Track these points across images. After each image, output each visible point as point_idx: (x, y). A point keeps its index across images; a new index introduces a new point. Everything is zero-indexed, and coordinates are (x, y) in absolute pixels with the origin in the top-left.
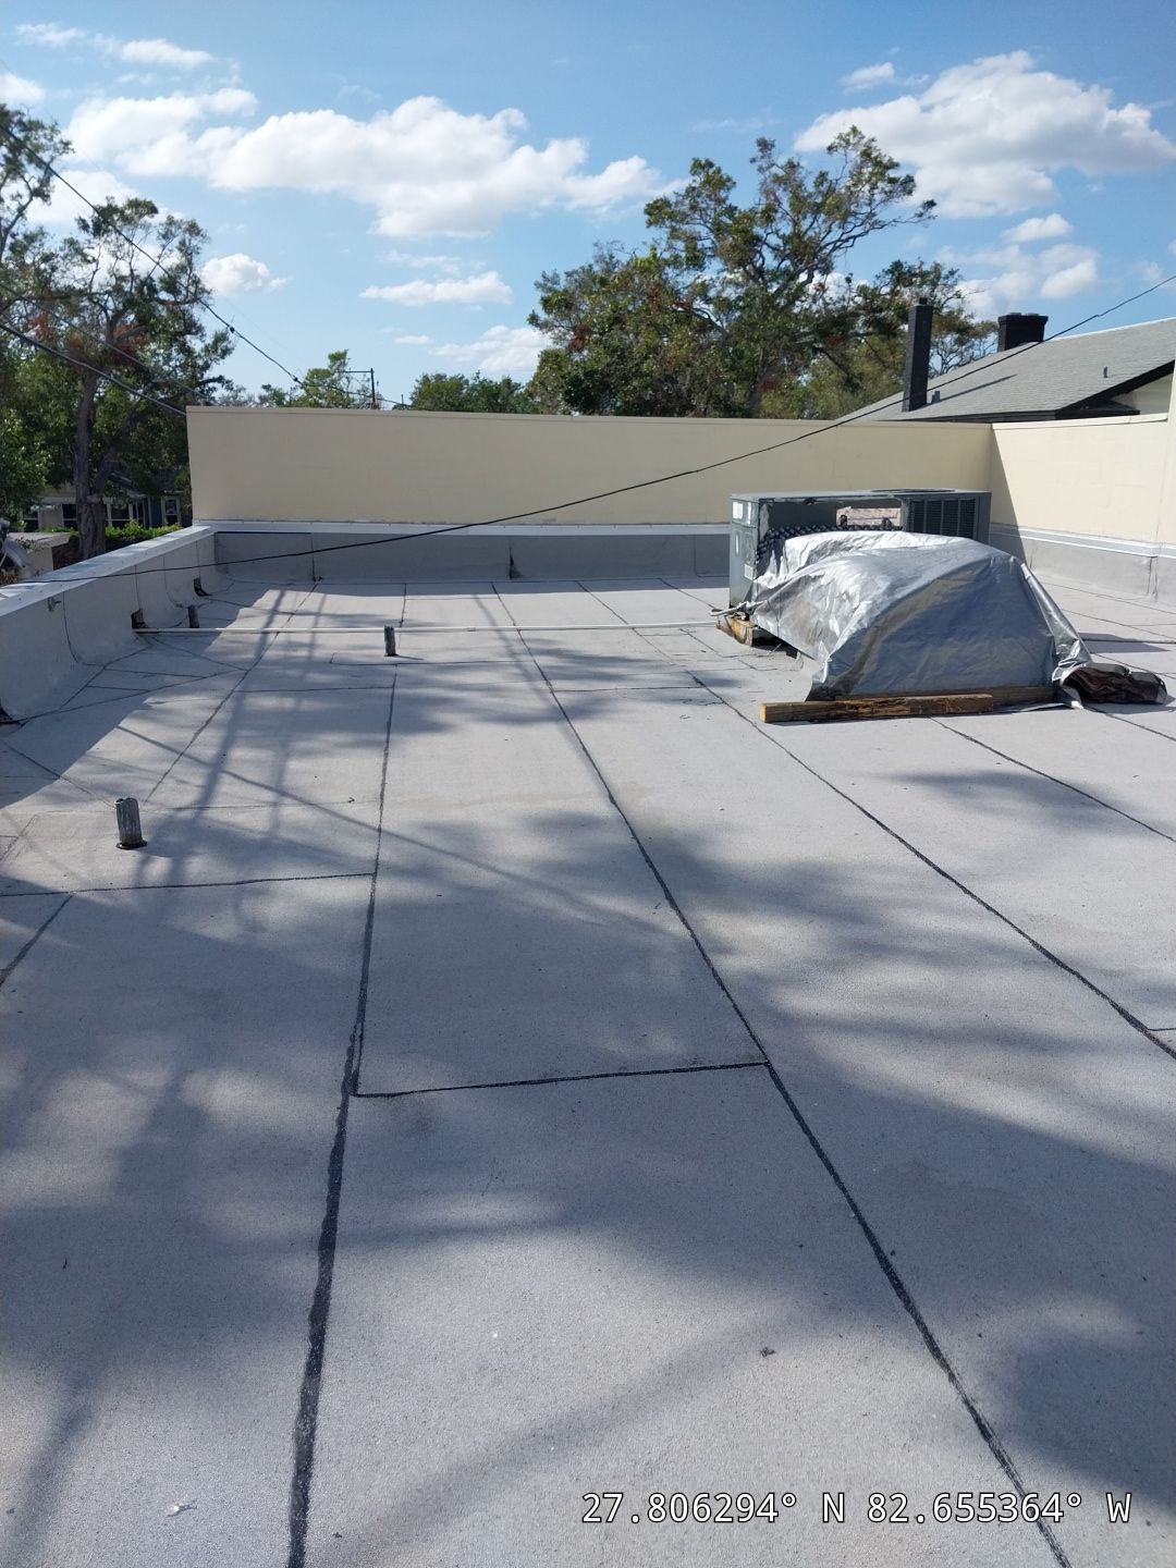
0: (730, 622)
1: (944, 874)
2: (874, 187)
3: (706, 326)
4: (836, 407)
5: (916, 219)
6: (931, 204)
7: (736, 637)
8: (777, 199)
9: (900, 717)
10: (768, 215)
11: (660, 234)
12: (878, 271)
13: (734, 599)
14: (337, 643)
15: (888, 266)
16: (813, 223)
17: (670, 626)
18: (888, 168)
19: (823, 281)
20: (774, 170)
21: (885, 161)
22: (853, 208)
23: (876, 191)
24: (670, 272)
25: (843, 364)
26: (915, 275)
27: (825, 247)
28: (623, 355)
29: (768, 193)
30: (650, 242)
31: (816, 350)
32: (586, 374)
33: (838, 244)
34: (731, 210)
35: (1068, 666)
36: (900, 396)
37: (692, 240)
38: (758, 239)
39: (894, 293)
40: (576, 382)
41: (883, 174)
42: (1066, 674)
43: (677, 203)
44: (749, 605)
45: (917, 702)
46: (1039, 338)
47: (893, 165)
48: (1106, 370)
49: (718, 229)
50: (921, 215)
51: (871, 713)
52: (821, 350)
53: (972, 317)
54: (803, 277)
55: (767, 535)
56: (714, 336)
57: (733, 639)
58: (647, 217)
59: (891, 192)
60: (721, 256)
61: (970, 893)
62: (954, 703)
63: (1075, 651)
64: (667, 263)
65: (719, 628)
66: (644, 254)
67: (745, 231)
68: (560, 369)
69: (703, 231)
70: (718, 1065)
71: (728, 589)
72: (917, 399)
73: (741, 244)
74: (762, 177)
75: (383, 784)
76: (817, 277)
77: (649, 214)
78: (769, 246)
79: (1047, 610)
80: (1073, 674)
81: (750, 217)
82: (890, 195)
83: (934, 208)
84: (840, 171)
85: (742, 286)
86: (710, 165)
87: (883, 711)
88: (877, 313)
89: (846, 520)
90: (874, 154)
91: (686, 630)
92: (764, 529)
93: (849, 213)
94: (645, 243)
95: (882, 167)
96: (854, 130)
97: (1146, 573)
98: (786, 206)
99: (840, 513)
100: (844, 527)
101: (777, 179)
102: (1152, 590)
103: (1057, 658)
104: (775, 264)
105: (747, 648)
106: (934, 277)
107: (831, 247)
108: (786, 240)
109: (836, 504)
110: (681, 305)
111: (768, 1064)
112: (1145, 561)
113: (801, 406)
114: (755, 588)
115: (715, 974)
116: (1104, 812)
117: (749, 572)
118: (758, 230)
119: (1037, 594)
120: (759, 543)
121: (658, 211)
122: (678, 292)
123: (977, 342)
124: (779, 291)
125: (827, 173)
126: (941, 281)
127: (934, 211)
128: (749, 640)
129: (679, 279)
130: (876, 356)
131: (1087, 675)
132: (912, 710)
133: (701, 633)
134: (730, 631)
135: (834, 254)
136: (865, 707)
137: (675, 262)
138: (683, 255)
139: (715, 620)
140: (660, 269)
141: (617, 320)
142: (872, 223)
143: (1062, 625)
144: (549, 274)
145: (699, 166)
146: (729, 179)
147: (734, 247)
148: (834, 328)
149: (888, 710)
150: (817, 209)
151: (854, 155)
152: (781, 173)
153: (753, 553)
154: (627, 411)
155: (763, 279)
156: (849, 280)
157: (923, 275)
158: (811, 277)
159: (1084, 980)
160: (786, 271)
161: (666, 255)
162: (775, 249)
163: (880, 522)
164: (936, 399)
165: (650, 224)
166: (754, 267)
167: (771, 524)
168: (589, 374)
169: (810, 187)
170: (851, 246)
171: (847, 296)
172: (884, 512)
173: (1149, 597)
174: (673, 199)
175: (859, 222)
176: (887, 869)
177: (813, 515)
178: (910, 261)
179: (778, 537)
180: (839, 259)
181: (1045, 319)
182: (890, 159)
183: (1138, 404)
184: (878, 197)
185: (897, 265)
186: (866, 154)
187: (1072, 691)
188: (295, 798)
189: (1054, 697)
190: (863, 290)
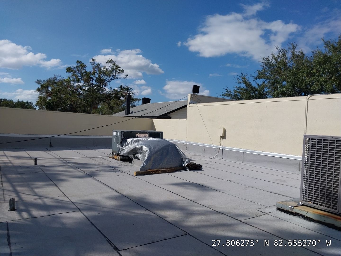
0: (113, 156)
1: (190, 200)
2: (116, 71)
3: (80, 94)
4: (107, 113)
5: (124, 78)
6: (127, 75)
7: (115, 159)
8: (95, 71)
9: (160, 173)
10: (94, 73)
11: (70, 74)
12: (117, 87)
13: (114, 151)
14: (17, 162)
15: (119, 86)
16: (103, 76)
17: (98, 157)
18: (119, 68)
19: (105, 87)
20: (95, 65)
21: (118, 66)
22: (112, 74)
23: (116, 72)
24: (72, 83)
25: (109, 104)
26: (125, 88)
27: (105, 81)
28: (60, 99)
29: (93, 69)
30: (68, 76)
31: (103, 101)
32: (52, 102)
33: (109, 81)
34: (86, 72)
35: (186, 163)
36: (125, 111)
37: (77, 77)
38: (92, 78)
39: (121, 91)
40: (49, 103)
41: (118, 69)
42: (186, 165)
43: (73, 68)
44: (119, 152)
45: (162, 170)
46: (150, 102)
47: (120, 67)
48: (165, 110)
49: (82, 75)
50: (125, 77)
51: (155, 173)
52: (105, 101)
53: (134, 97)
54: (101, 86)
55: (123, 138)
56: (81, 97)
57: (114, 160)
58: (66, 70)
59: (119, 72)
60: (84, 80)
61: (197, 203)
62: (169, 170)
63: (187, 160)
64: (72, 81)
65: (110, 157)
66: (66, 78)
67: (89, 76)
68: (45, 100)
69: (79, 75)
70: (181, 235)
71: (112, 149)
72: (128, 112)
73: (88, 78)
74: (92, 66)
75: (63, 193)
76: (104, 87)
77: (67, 70)
78: (94, 80)
79: (181, 153)
80: (187, 165)
81: (90, 73)
82: (119, 73)
83: (128, 76)
84: (109, 67)
85: (87, 87)
86: (81, 62)
87: (157, 172)
88: (116, 95)
89: (138, 136)
90: (116, 65)
91: (102, 158)
92: (122, 137)
93: (111, 75)
94: (67, 76)
95: (117, 67)
96: (111, 60)
97: (184, 147)
98: (97, 72)
99: (137, 135)
100: (138, 137)
101: (95, 67)
102: (186, 149)
103: (183, 162)
104: (95, 83)
105: (119, 161)
106: (127, 89)
107: (107, 81)
108: (97, 79)
109: (136, 133)
110: (74, 89)
111: (188, 234)
112: (184, 144)
113: (100, 112)
114: (120, 149)
115: (167, 221)
116: (207, 188)
117: (118, 146)
118: (92, 76)
119: (179, 150)
120: (121, 140)
121: (69, 70)
122: (74, 87)
123: (135, 102)
124: (96, 88)
125: (106, 67)
126: (129, 90)
127: (128, 77)
128: (119, 159)
129: (74, 84)
130: (116, 103)
131: (190, 164)
132: (162, 172)
133: (106, 158)
134: (114, 158)
135: (108, 82)
136: (154, 172)
137: (73, 81)
138: (76, 80)
139: (109, 156)
140: (70, 82)
141: (59, 91)
142: (115, 77)
143: (184, 156)
144: (39, 80)
145: (78, 62)
146: (86, 65)
147: (86, 79)
148: (108, 97)
149: (158, 172)
150: (104, 73)
151: (111, 65)
152: (96, 65)
153: (120, 142)
154: (61, 110)
155: (93, 86)
156: (111, 88)
157: (126, 88)
158: (102, 86)
159: (225, 215)
160: (98, 85)
161: (72, 79)
162: (95, 80)
163: (144, 136)
164: (132, 113)
165: (67, 72)
166: (90, 83)
167: (124, 136)
168: (53, 102)
169: (102, 69)
170: (111, 81)
171: (111, 91)
172: (145, 135)
173: (185, 151)
174: (72, 68)
175: (113, 77)
176: (180, 200)
177: (132, 135)
178: (124, 85)
179: (125, 139)
180: (108, 83)
181: (150, 99)
182: (119, 66)
183: (171, 116)
184: (117, 73)
185: (121, 86)
186: (114, 64)
187: (187, 167)
188: (44, 197)
189: (184, 169)
190: (114, 90)
